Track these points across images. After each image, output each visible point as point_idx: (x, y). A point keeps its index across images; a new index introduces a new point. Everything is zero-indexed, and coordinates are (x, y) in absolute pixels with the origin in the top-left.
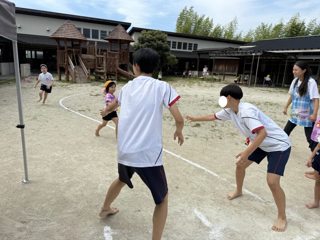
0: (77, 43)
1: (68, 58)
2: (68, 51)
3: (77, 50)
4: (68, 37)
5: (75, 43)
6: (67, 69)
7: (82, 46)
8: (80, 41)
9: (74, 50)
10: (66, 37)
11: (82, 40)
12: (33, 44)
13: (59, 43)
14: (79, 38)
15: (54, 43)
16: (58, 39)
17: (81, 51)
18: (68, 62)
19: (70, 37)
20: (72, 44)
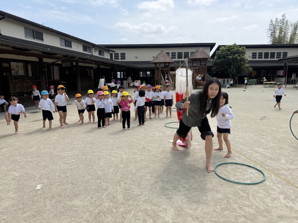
0: (168, 64)
1: (161, 75)
2: (161, 70)
3: (167, 69)
4: (161, 62)
5: (166, 65)
6: (160, 82)
7: (171, 65)
8: (169, 63)
9: (165, 69)
10: (160, 62)
11: (170, 62)
12: (143, 67)
13: (156, 66)
14: (168, 61)
15: (154, 66)
16: (156, 63)
17: (169, 69)
18: (161, 77)
19: (162, 62)
20: (165, 65)
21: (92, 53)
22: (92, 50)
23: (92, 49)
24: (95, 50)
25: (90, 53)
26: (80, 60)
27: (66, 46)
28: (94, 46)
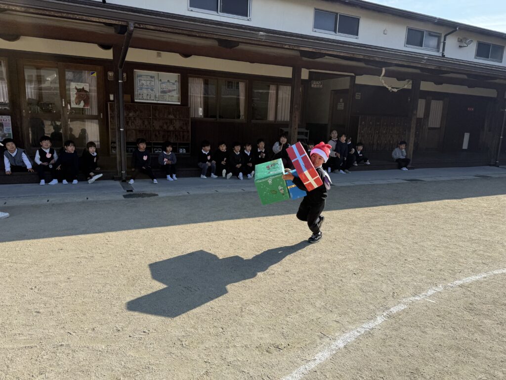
21: (443, 50)
22: (444, 44)
23: (445, 40)
24: (460, 41)
25: (438, 51)
26: (305, 59)
27: (335, 31)
28: (453, 29)
